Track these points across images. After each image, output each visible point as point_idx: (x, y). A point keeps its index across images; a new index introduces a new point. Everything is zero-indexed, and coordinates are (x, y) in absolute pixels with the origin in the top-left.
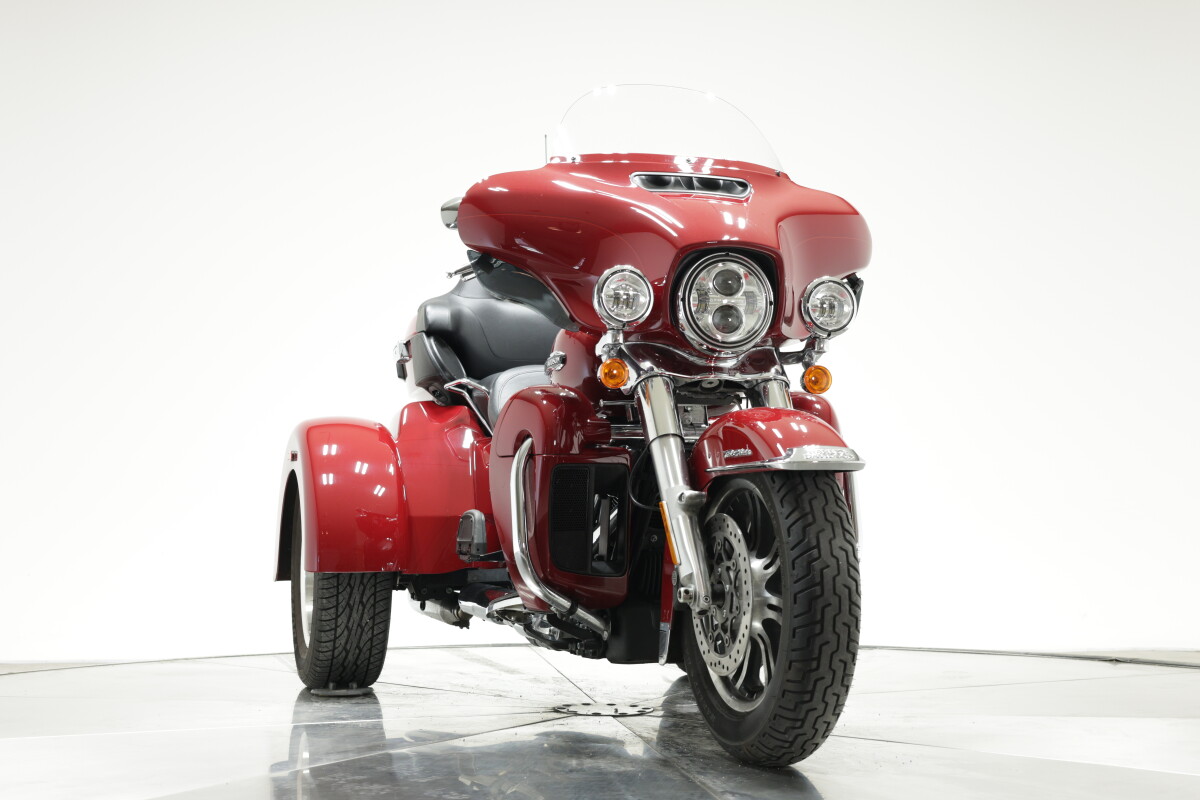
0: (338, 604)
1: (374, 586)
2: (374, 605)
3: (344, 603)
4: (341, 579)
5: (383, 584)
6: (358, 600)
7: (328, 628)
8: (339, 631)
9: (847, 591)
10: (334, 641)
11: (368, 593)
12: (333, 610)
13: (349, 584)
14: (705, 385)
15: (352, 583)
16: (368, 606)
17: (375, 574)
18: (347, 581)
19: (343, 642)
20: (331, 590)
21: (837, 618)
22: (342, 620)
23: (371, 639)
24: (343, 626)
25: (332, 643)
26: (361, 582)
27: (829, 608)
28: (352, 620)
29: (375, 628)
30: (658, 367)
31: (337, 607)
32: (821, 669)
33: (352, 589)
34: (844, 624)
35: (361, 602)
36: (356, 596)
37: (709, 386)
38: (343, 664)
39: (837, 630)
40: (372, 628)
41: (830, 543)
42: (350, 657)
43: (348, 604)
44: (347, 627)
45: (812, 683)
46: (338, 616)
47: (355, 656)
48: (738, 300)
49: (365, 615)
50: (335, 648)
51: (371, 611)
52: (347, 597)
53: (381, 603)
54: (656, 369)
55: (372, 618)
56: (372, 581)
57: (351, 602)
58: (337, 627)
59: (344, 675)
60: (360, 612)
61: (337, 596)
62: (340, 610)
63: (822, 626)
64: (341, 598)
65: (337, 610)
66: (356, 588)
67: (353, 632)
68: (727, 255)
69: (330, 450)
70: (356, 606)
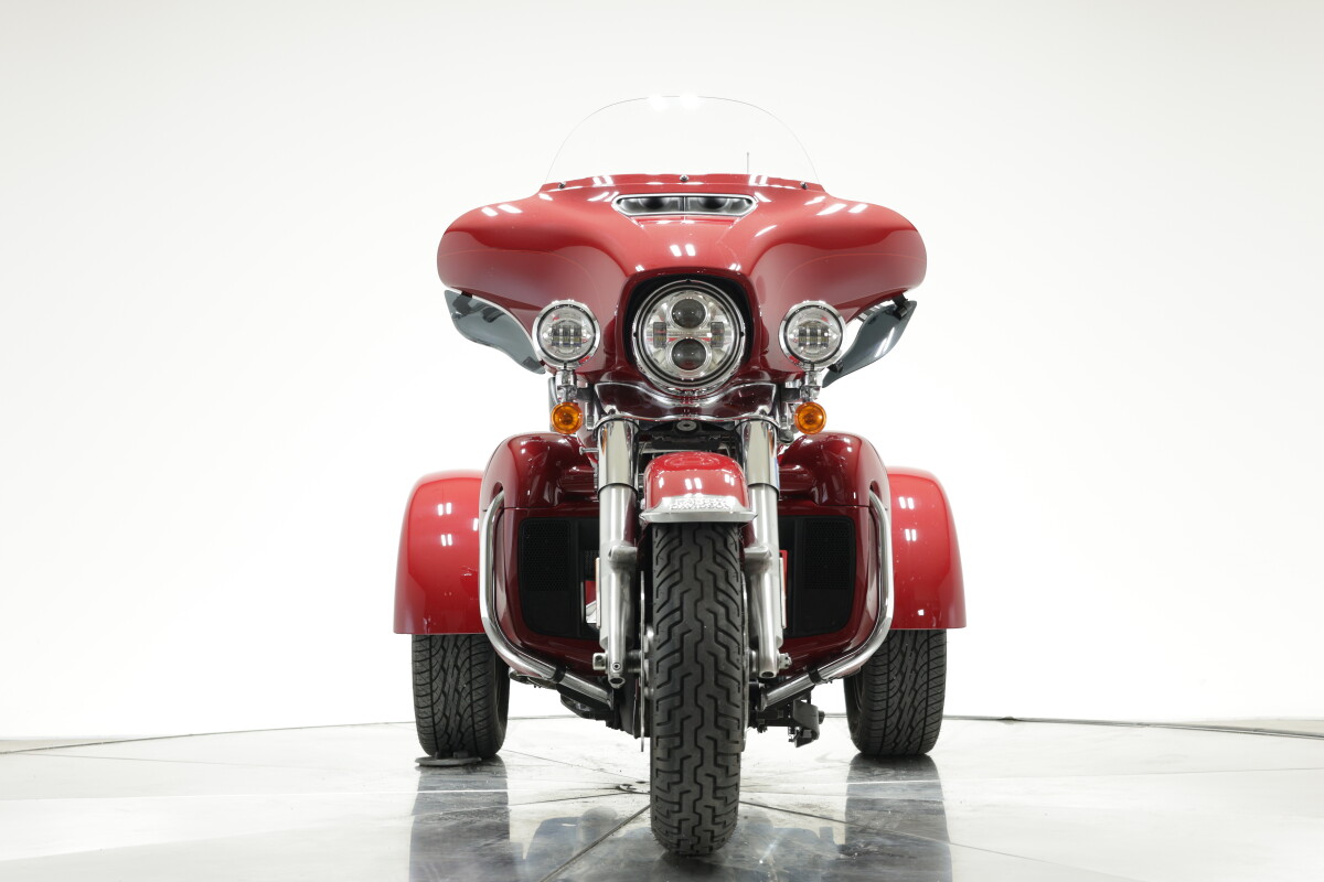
0: (431, 667)
1: (470, 649)
2: (469, 669)
3: (437, 667)
4: (434, 641)
5: (479, 646)
6: (452, 663)
7: (424, 693)
8: (435, 696)
9: (712, 658)
10: (432, 706)
11: (463, 656)
12: (427, 674)
13: (442, 647)
14: (680, 427)
15: (445, 645)
16: (464, 670)
17: (470, 636)
18: (439, 643)
19: (441, 708)
20: (424, 653)
21: (699, 690)
22: (437, 684)
23: (471, 705)
24: (439, 691)
25: (430, 709)
26: (455, 645)
27: (690, 678)
28: (447, 685)
29: (474, 693)
30: (620, 410)
31: (430, 670)
32: (685, 747)
33: (445, 651)
34: (709, 696)
35: (456, 666)
36: (450, 660)
37: (685, 429)
38: (446, 731)
39: (699, 702)
40: (470, 693)
41: (696, 605)
42: (452, 724)
43: (442, 667)
44: (443, 692)
45: (678, 762)
46: (432, 681)
47: (457, 722)
48: (704, 332)
49: (461, 680)
50: (433, 715)
51: (468, 675)
52: (440, 660)
53: (477, 667)
54: (617, 413)
55: (469, 683)
56: (467, 644)
57: (445, 666)
58: (432, 692)
59: (451, 743)
60: (455, 676)
61: (430, 659)
62: (434, 674)
63: (682, 698)
64: (434, 661)
65: (431, 674)
66: (450, 651)
67: (450, 698)
68: (688, 283)
69: (444, 509)
70: (450, 670)
